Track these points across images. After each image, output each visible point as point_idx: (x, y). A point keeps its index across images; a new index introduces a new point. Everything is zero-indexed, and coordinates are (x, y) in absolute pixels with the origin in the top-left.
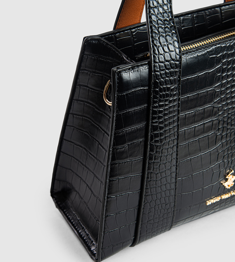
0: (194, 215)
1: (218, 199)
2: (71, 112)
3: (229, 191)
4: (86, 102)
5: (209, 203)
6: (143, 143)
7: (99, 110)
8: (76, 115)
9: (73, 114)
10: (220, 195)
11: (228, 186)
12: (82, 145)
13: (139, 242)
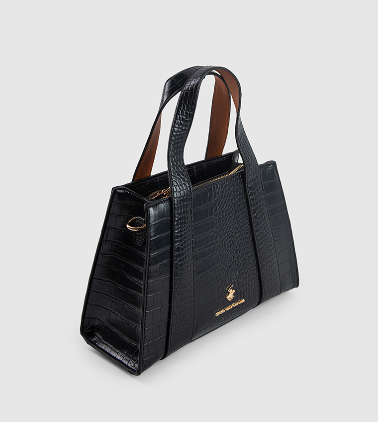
0: (207, 327)
1: (223, 311)
2: (101, 252)
3: (230, 303)
4: (113, 242)
5: (217, 314)
6: (169, 263)
7: (125, 246)
8: (104, 254)
9: (102, 254)
10: (224, 308)
11: (230, 298)
12: (111, 281)
13: (170, 353)
